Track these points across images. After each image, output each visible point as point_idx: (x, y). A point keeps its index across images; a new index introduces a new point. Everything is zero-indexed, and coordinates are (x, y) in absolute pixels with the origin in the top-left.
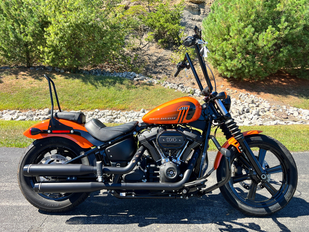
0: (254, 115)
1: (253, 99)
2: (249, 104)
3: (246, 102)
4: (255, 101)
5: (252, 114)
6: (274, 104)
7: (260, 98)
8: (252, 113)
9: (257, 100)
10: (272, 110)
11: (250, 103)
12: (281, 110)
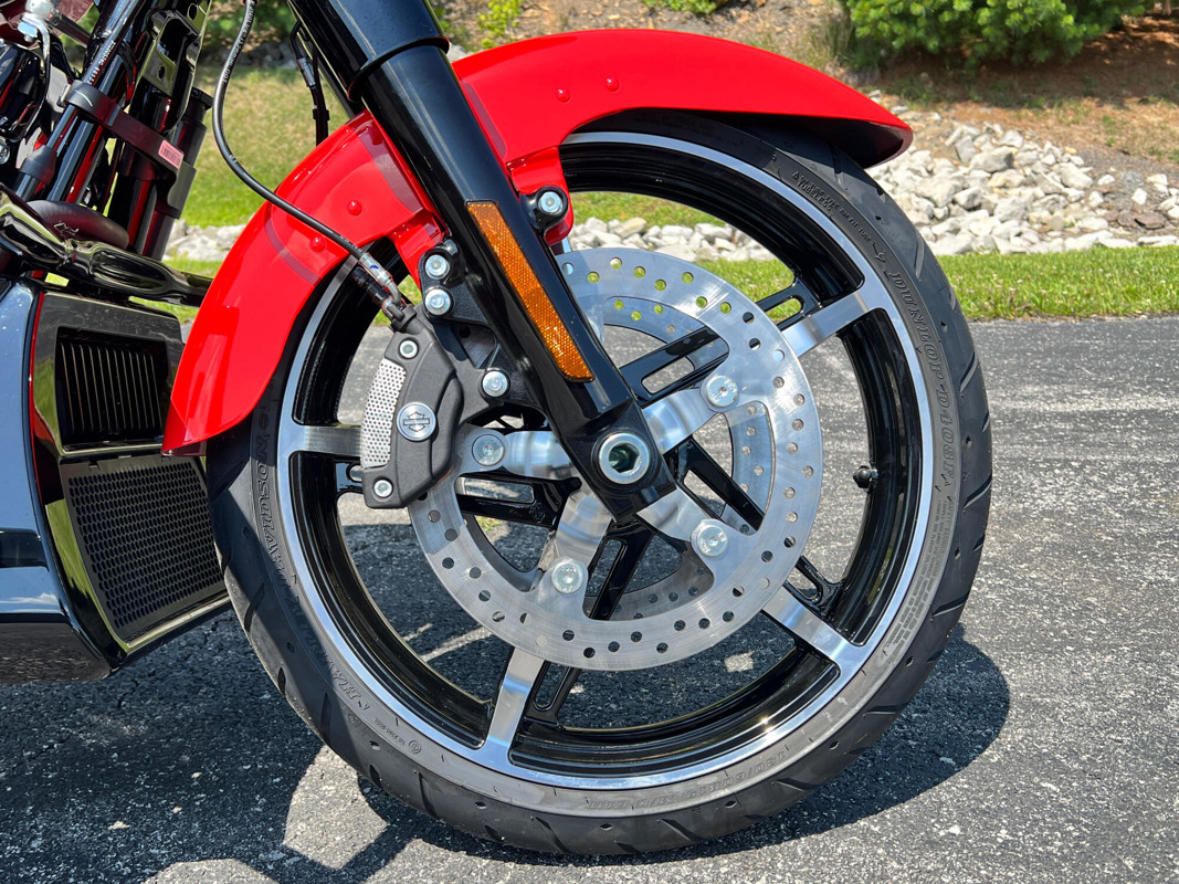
0: (1003, 222)
1: (1013, 150)
2: (992, 173)
3: (977, 167)
4: (1022, 157)
5: (991, 215)
6: (1112, 169)
7: (1048, 145)
8: (996, 211)
9: (1032, 155)
10: (1096, 198)
11: (999, 167)
12: (1140, 197)
